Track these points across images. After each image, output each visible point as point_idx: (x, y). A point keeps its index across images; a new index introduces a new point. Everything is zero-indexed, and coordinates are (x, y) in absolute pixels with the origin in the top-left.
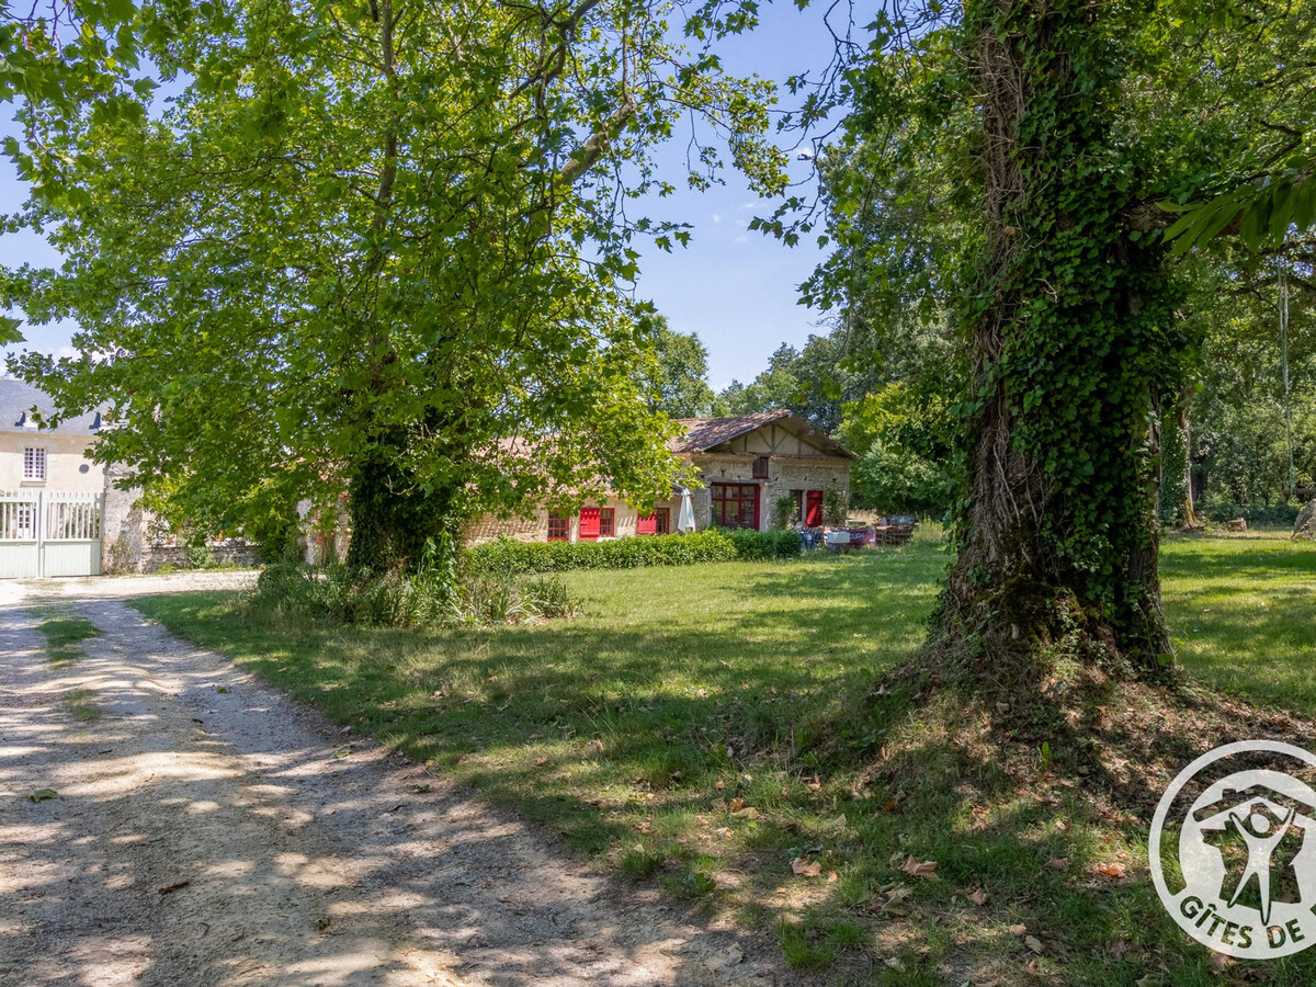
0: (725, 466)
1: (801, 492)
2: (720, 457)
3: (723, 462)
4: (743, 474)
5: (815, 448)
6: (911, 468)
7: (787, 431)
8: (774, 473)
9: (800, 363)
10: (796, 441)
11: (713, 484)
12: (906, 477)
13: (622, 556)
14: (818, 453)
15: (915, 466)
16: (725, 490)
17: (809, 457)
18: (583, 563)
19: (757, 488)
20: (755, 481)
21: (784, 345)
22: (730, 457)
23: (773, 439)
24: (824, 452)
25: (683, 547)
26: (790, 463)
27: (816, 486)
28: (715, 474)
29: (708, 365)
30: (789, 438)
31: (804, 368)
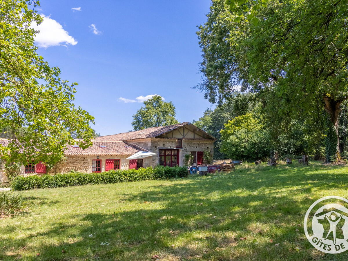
0: (165, 143)
1: (195, 152)
2: (162, 140)
3: (164, 141)
4: (171, 145)
5: (200, 136)
6: (243, 145)
7: (189, 130)
8: (184, 145)
9: (213, 114)
10: (193, 134)
11: (160, 150)
12: (241, 148)
13: (109, 178)
14: (201, 138)
15: (244, 144)
16: (165, 152)
17: (198, 139)
18: (91, 181)
19: (178, 151)
20: (178, 149)
21: (208, 109)
22: (166, 140)
23: (184, 133)
24: (204, 137)
25: (136, 174)
26: (191, 141)
27: (201, 150)
28: (161, 146)
29: (176, 112)
30: (190, 132)
31: (214, 115)
